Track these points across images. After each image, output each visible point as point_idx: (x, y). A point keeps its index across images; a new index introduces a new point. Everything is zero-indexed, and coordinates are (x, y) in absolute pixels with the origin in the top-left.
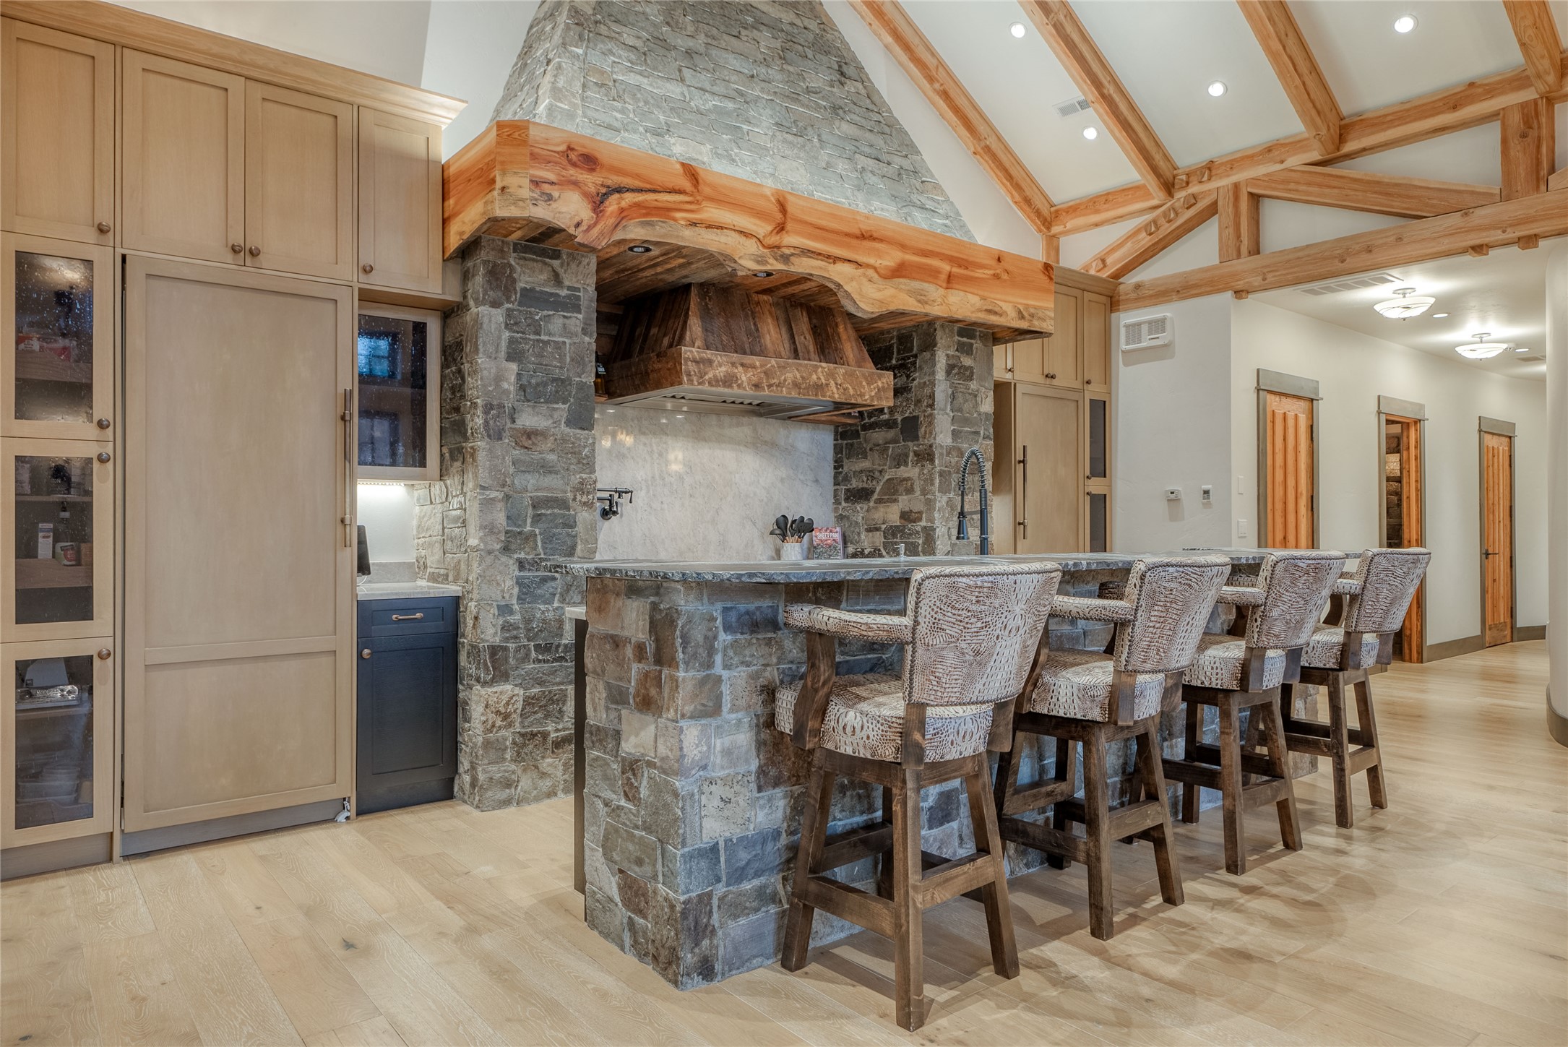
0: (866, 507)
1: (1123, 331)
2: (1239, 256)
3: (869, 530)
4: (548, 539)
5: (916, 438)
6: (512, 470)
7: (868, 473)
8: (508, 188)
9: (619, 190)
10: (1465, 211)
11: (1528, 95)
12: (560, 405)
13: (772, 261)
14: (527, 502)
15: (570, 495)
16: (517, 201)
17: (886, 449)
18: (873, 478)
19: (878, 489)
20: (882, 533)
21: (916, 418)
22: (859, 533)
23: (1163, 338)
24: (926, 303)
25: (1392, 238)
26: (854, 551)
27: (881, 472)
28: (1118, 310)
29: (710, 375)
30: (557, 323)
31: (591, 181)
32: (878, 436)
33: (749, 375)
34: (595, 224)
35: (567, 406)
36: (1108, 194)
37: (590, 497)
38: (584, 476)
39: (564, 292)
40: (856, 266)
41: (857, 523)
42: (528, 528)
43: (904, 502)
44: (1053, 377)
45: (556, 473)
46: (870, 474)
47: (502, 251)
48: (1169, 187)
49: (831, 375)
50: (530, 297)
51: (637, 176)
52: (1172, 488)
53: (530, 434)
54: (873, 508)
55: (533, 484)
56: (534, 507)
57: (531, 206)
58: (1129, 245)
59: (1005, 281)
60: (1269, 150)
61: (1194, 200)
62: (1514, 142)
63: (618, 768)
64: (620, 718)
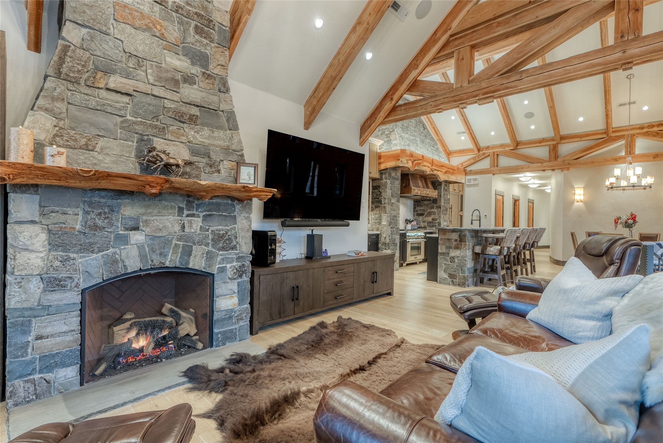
1: (467, 180)
2: (494, 167)
3: (423, 222)
6: (390, 210)
8: (401, 160)
10: (542, 163)
11: (554, 143)
13: (431, 172)
15: (397, 215)
16: (404, 163)
20: (427, 223)
21: (436, 200)
23: (476, 182)
25: (528, 167)
30: (396, 183)
31: (412, 159)
32: (426, 202)
34: (413, 167)
35: (397, 198)
38: (398, 212)
39: (397, 177)
40: (441, 172)
41: (420, 220)
42: (392, 221)
43: (433, 216)
44: (455, 190)
45: (395, 211)
46: (424, 210)
48: (479, 150)
50: (393, 178)
51: (417, 158)
53: (393, 203)
55: (393, 213)
56: (393, 217)
57: (406, 164)
58: (468, 162)
60: (502, 146)
61: (484, 154)
62: (551, 151)
63: (449, 258)
64: (449, 251)
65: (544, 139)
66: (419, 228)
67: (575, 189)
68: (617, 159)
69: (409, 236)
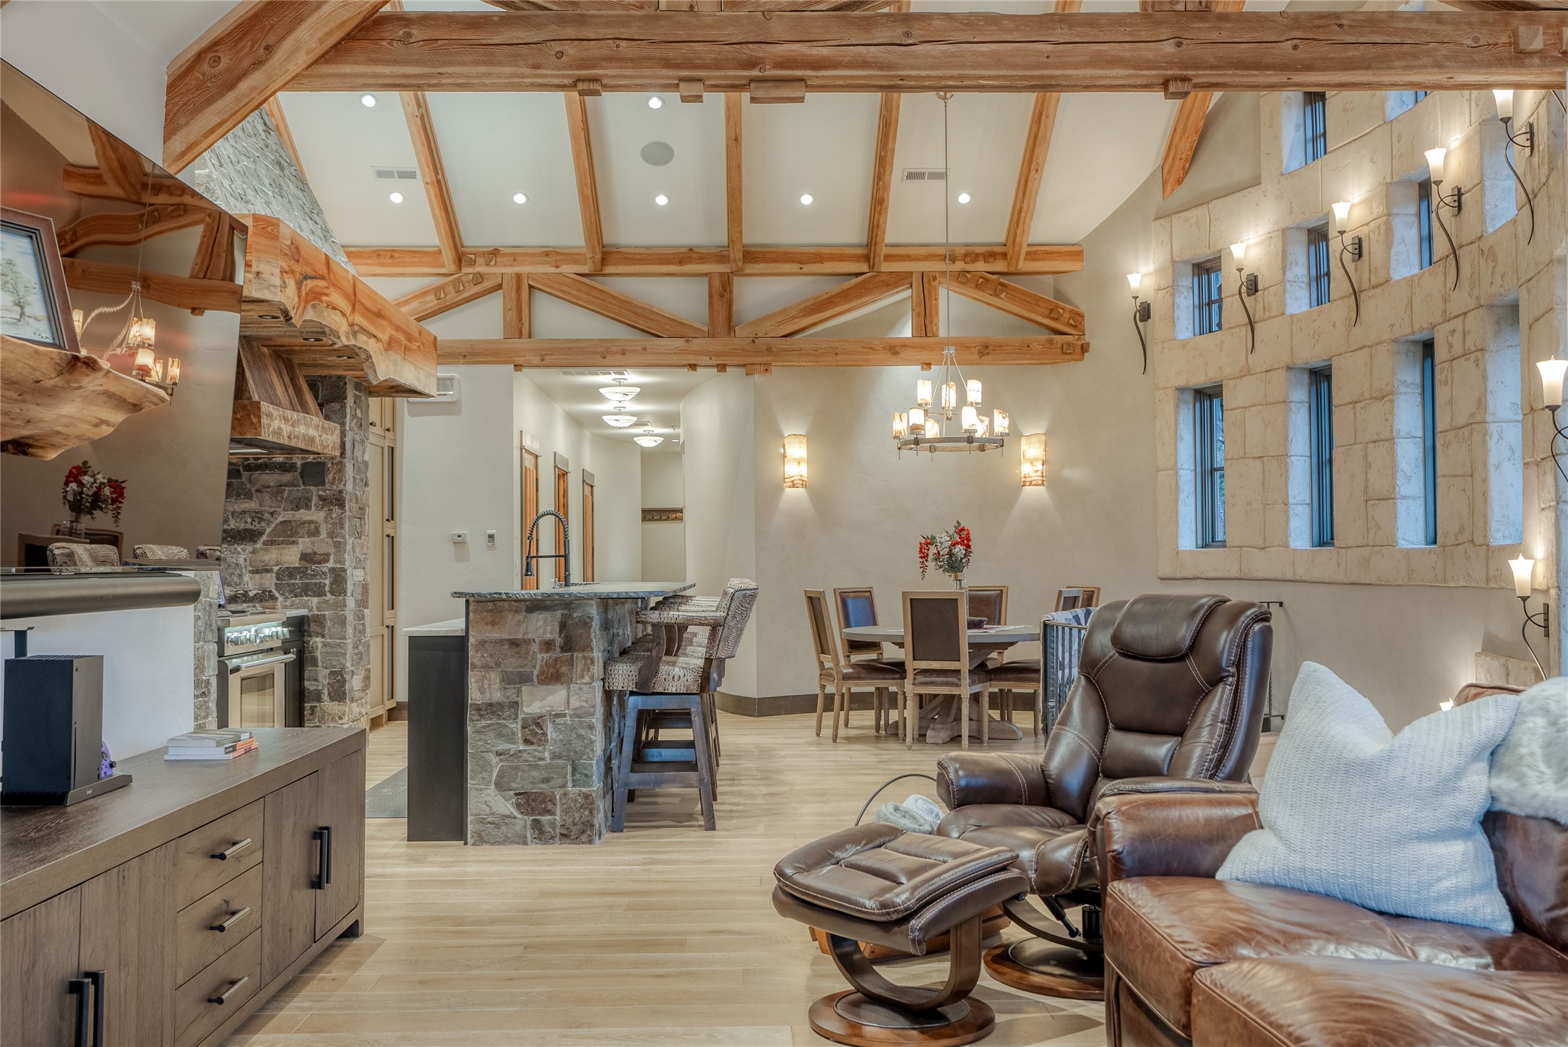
0: (249, 548)
2: (521, 337)
3: (256, 572)
5: (323, 483)
7: (253, 514)
8: (262, 274)
9: (306, 277)
10: (688, 339)
11: (724, 268)
13: (351, 336)
16: (270, 286)
17: (283, 492)
18: (261, 520)
19: (268, 531)
20: (274, 575)
21: (324, 464)
22: (240, 576)
23: (453, 396)
25: (639, 348)
26: (232, 593)
27: (272, 514)
29: (272, 427)
31: (297, 270)
32: (270, 478)
33: (286, 427)
34: (298, 307)
36: (394, 251)
40: (376, 339)
41: (237, 564)
43: (305, 544)
46: (258, 516)
48: (460, 260)
49: (317, 428)
52: (460, 532)
54: (261, 549)
57: (279, 292)
58: (417, 302)
60: (547, 254)
61: (479, 278)
62: (716, 298)
63: (516, 726)
64: (519, 693)
65: (691, 250)
66: (233, 599)
67: (786, 441)
68: (895, 347)
69: (236, 642)
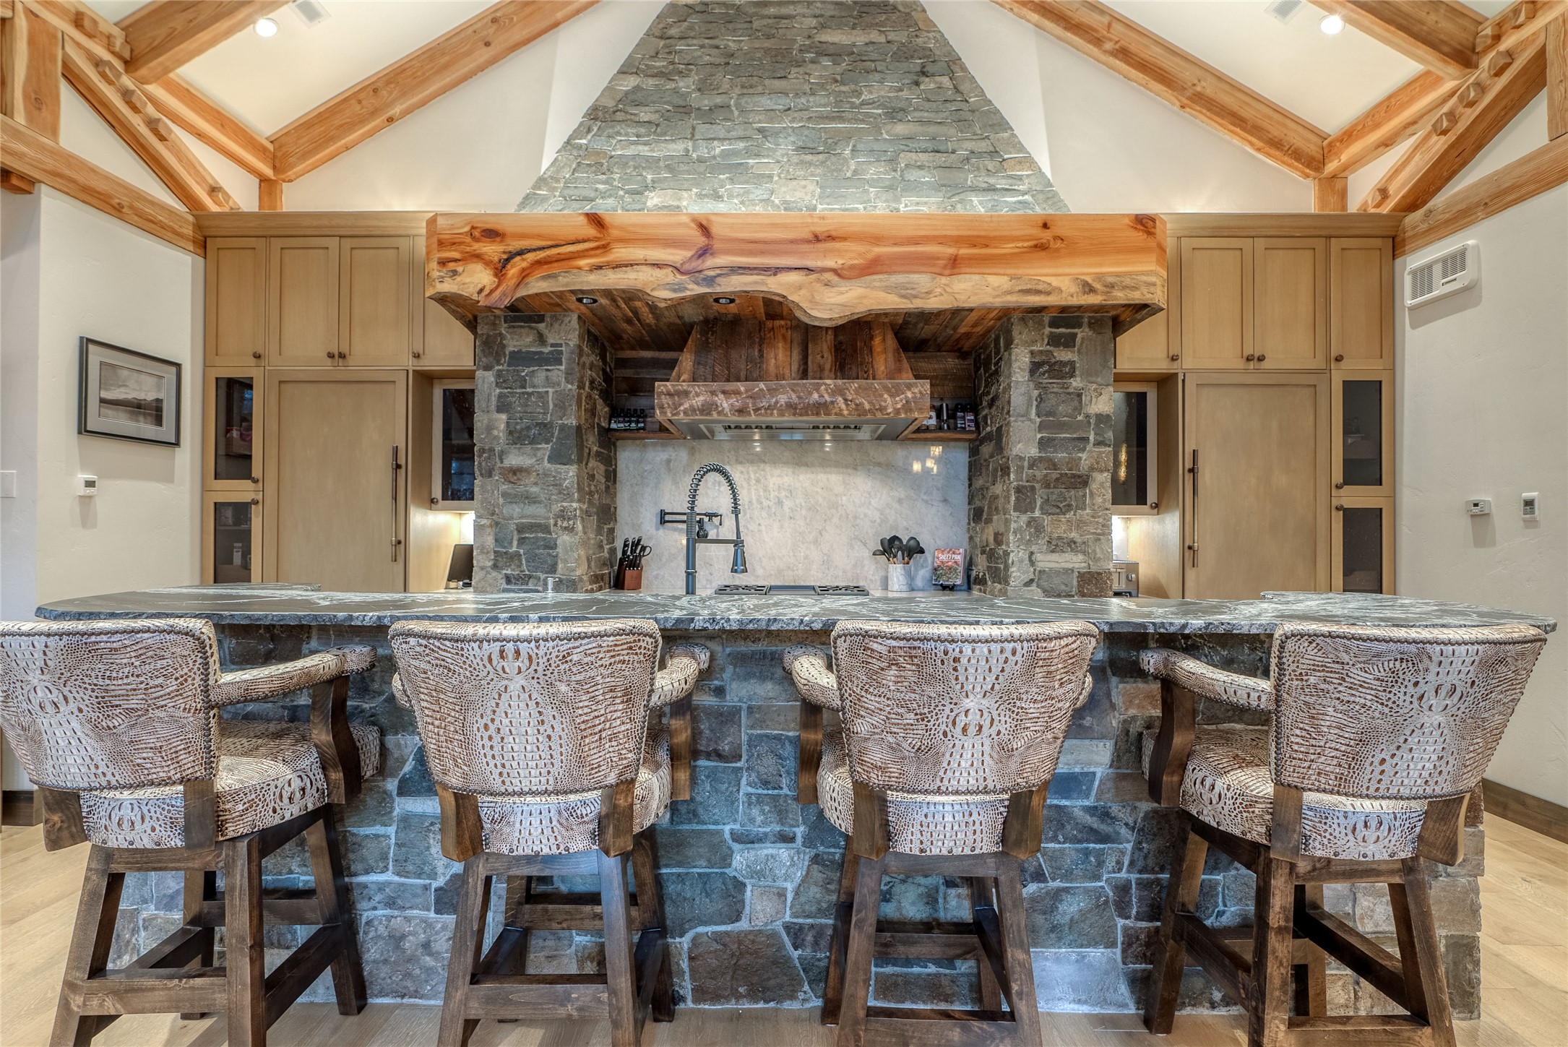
0: (980, 527)
1: (1408, 280)
4: (532, 558)
5: (1001, 450)
6: (501, 501)
7: (982, 491)
8: (430, 273)
9: (520, 253)
12: (544, 446)
13: (691, 286)
14: (513, 527)
15: (552, 522)
16: (432, 282)
17: (989, 464)
18: (984, 496)
19: (985, 508)
21: (1001, 427)
23: (1463, 278)
24: (916, 297)
27: (986, 489)
28: (1404, 253)
29: (686, 405)
30: (541, 376)
31: (493, 250)
33: (731, 401)
34: (497, 287)
35: (549, 446)
36: (1390, 97)
37: (571, 522)
38: (565, 504)
39: (547, 349)
40: (806, 272)
42: (514, 549)
43: (995, 522)
44: (1261, 359)
45: (540, 503)
47: (494, 324)
48: (1465, 57)
49: (840, 391)
50: (519, 358)
51: (539, 237)
52: (1475, 498)
53: (515, 471)
54: (983, 528)
55: (516, 513)
56: (519, 532)
57: (438, 284)
58: (1417, 157)
59: (1057, 250)
